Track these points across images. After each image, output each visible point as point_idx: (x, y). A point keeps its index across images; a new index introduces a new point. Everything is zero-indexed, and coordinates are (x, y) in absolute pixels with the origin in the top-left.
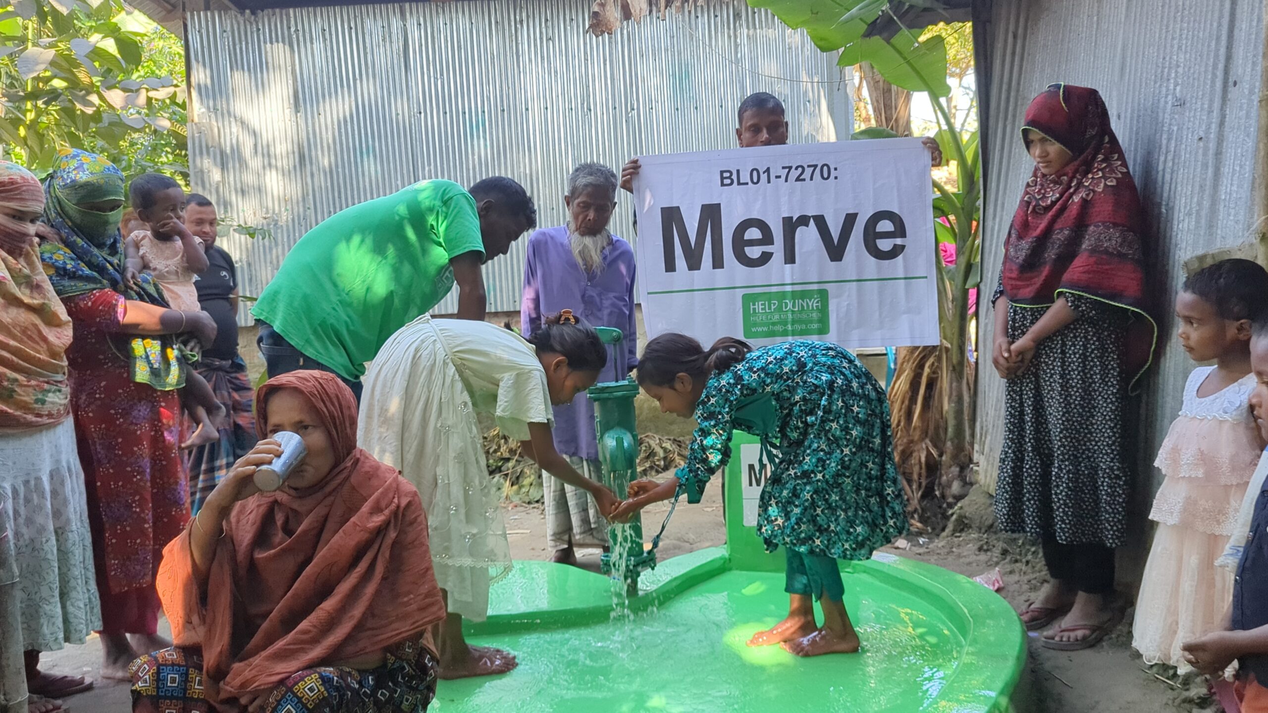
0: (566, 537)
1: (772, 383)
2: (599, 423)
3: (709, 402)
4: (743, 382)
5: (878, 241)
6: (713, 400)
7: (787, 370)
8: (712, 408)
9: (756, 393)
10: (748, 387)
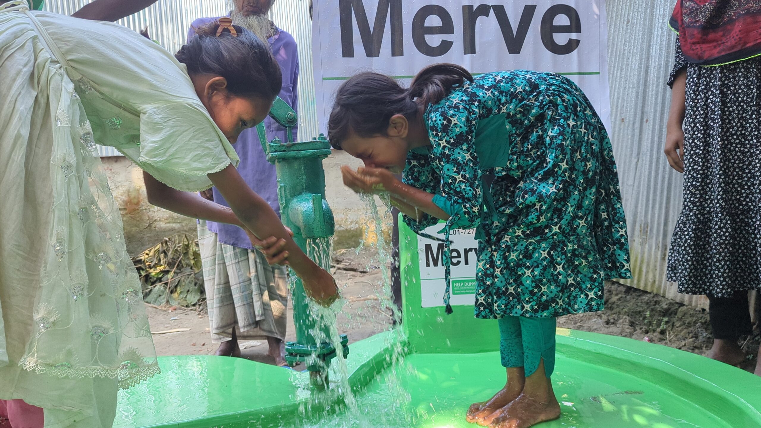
0: (230, 330)
1: (507, 102)
2: (283, 189)
3: (451, 123)
4: (478, 98)
5: (554, 35)
6: (454, 120)
7: (521, 90)
8: (457, 130)
9: (491, 113)
10: (485, 105)
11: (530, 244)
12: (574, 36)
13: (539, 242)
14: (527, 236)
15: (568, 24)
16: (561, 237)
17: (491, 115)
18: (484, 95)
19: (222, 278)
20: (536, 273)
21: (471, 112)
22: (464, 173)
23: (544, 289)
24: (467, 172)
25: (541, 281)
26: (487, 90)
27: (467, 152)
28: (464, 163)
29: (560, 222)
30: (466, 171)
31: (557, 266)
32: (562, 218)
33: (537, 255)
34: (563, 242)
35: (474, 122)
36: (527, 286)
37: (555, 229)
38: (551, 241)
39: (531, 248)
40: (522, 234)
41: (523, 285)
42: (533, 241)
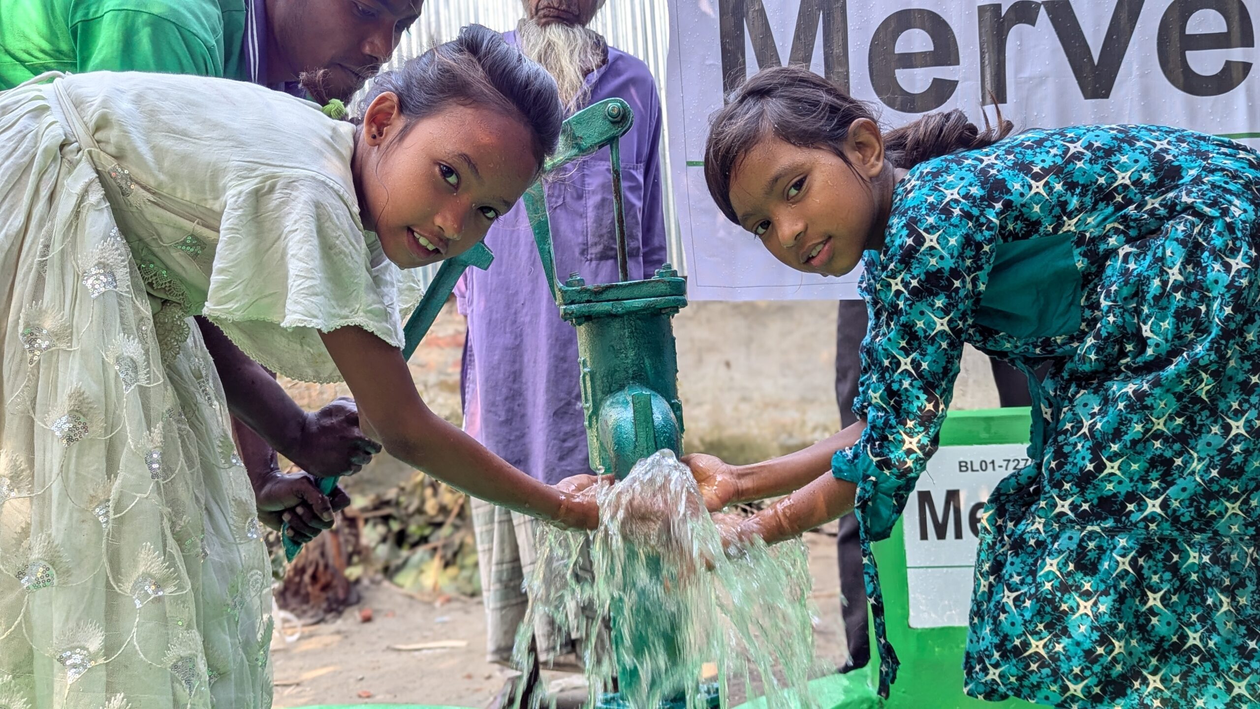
1: (1081, 209)
2: (588, 378)
3: (922, 244)
4: (1007, 197)
5: (1190, 55)
6: (931, 240)
7: (1128, 182)
8: (933, 261)
9: (1037, 231)
10: (1022, 214)
11: (1091, 536)
12: (1237, 54)
13: (1112, 533)
14: (1084, 518)
15: (1224, 29)
16: (1168, 530)
17: (1035, 236)
18: (1025, 190)
19: (507, 551)
20: (1103, 608)
21: (982, 224)
22: (919, 358)
23: (1119, 646)
24: (928, 358)
25: (1112, 627)
26: (1037, 177)
27: (942, 314)
28: (926, 337)
29: (1165, 489)
30: (924, 355)
31: (1149, 593)
32: (1172, 483)
33: (1106, 565)
34: (1173, 542)
35: (986, 248)
36: (1080, 639)
37: (1153, 506)
38: (1141, 533)
39: (1091, 545)
40: (1072, 510)
41: (1070, 637)
42: (1097, 529)
